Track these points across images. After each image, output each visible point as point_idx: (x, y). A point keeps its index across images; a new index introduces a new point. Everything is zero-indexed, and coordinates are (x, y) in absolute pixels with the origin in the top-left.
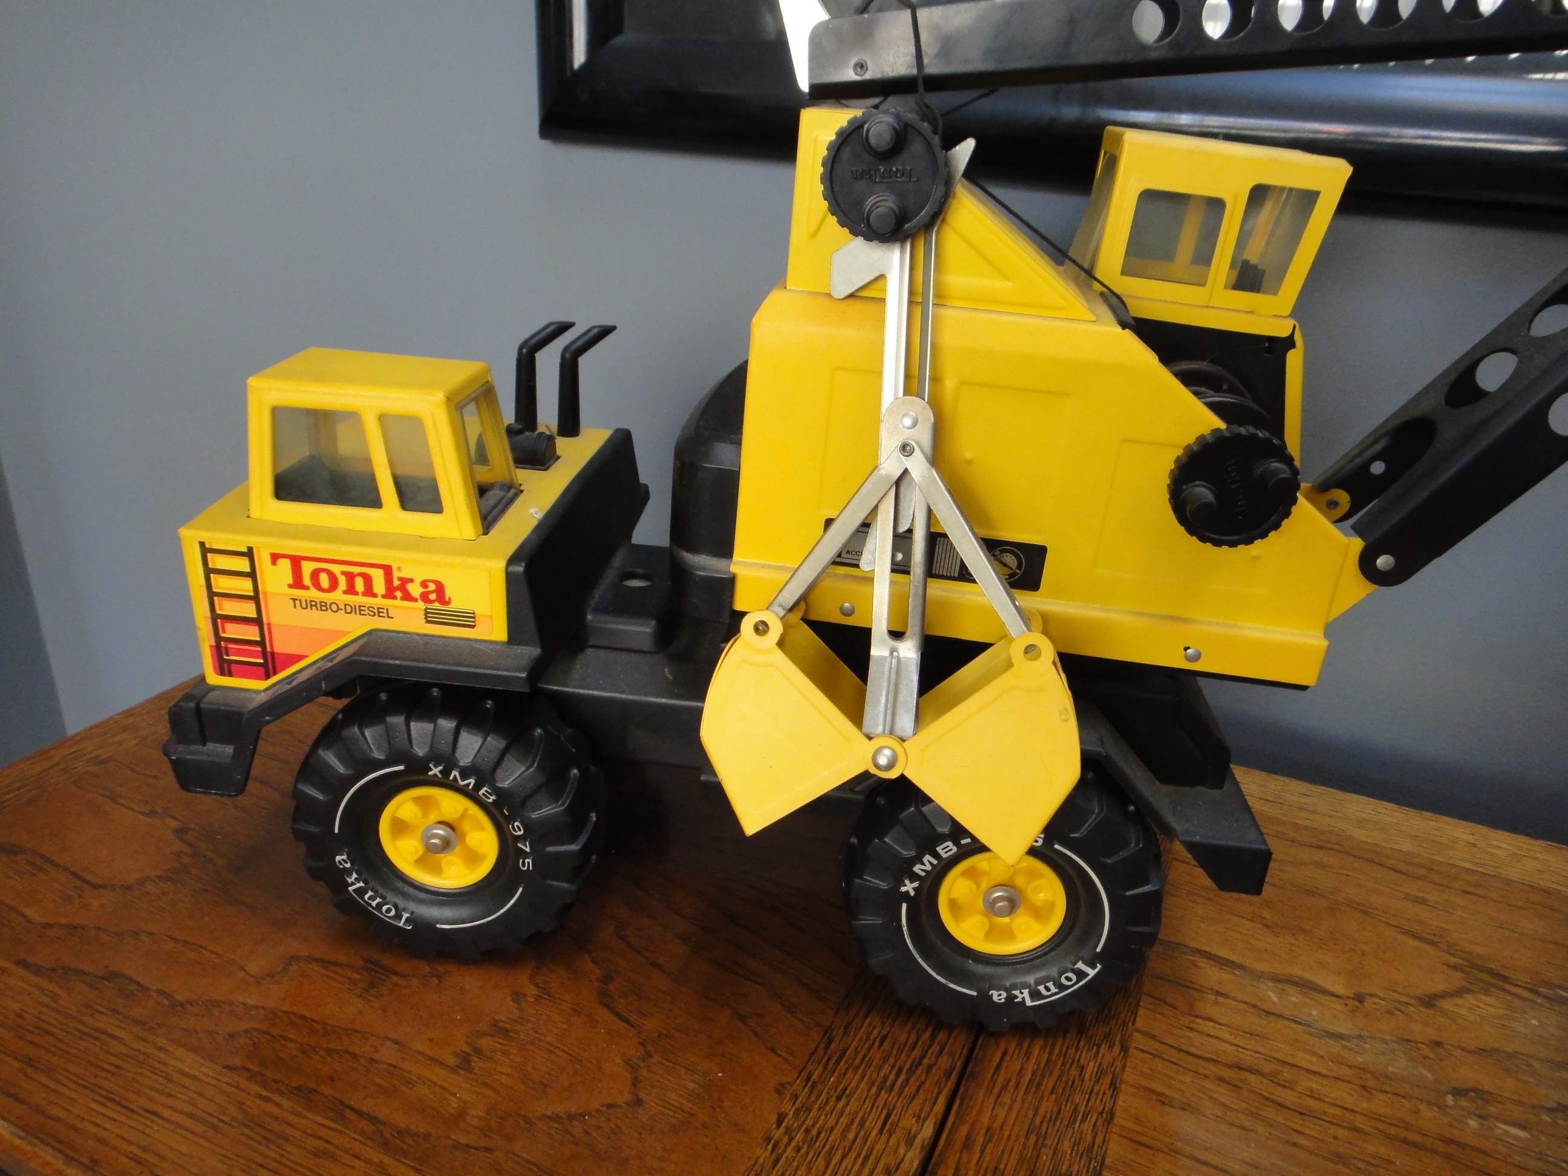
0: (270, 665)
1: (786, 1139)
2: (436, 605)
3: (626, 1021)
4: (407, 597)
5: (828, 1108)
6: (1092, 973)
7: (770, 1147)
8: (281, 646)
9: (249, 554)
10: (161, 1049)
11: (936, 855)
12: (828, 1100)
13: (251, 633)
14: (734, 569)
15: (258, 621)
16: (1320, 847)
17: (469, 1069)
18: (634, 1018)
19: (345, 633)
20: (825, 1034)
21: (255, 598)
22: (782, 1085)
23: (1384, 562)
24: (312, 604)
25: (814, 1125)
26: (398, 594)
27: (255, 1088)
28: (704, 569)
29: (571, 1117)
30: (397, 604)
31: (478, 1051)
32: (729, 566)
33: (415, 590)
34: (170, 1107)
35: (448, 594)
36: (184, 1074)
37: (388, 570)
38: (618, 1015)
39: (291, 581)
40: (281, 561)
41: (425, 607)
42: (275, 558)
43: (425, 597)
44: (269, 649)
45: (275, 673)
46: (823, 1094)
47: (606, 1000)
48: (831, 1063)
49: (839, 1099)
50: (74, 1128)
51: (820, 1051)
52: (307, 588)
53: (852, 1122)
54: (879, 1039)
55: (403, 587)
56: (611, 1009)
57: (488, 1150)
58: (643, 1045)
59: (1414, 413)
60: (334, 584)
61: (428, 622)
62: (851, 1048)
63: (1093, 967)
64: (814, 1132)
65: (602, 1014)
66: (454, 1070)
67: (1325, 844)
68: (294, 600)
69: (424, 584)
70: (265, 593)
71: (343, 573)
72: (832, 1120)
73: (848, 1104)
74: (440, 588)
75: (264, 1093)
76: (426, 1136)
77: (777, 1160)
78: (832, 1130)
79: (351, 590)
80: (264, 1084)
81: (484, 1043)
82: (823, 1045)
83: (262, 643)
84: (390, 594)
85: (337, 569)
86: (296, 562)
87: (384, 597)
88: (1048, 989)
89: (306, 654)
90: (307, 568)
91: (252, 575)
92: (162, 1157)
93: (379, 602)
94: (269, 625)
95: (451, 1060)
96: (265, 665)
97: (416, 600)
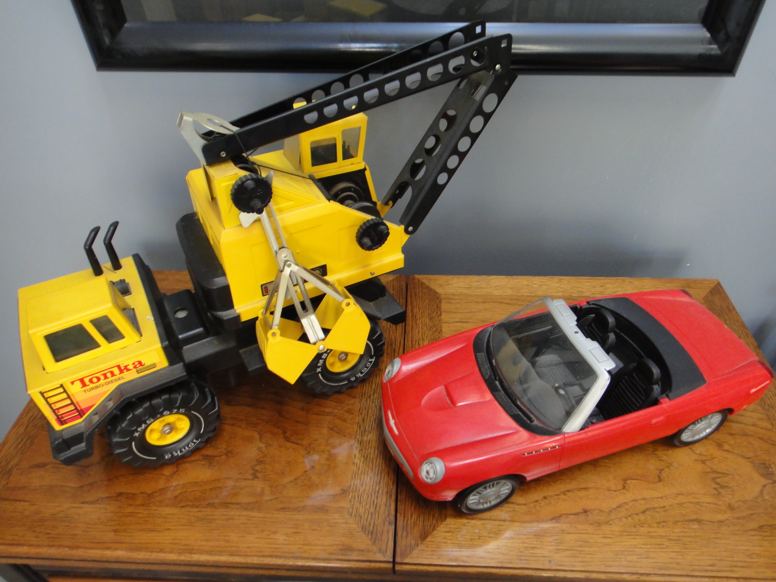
0: (81, 413)
1: (359, 461)
2: (140, 367)
3: (297, 444)
4: (128, 370)
5: (367, 448)
6: (373, 360)
7: (355, 465)
8: (83, 406)
9: (62, 386)
10: (155, 510)
11: (322, 359)
12: (366, 445)
13: (72, 408)
14: (238, 311)
15: (72, 403)
16: (485, 302)
17: (257, 478)
18: (299, 442)
19: (109, 390)
20: (358, 425)
21: (69, 397)
22: (352, 446)
23: (410, 229)
24: (92, 389)
25: (365, 454)
26: (125, 371)
27: (196, 510)
28: (228, 316)
29: (296, 479)
30: (126, 373)
31: (257, 471)
32: (235, 311)
33: (131, 367)
34: (173, 525)
35: (143, 363)
36: (169, 514)
37: (119, 367)
38: (294, 443)
39: (81, 386)
40: (75, 383)
41: (136, 370)
42: (72, 383)
43: (135, 367)
44: (79, 409)
45: (84, 414)
46: (364, 444)
47: (287, 439)
48: (363, 433)
49: (369, 444)
50: (147, 543)
51: (358, 431)
52: (88, 385)
53: (375, 449)
54: (374, 420)
55: (126, 367)
56: (291, 442)
57: (276, 498)
58: (306, 449)
59: (399, 182)
60: (99, 379)
61: (139, 373)
62: (367, 426)
63: (373, 358)
64: (366, 456)
65: (289, 444)
66: (253, 479)
67: (486, 300)
68: (85, 391)
69: (133, 364)
70: (72, 395)
71: (101, 375)
72: (369, 451)
73: (372, 444)
74: (140, 363)
75: (199, 510)
76: (257, 502)
77: (359, 468)
78: (370, 453)
79: (106, 377)
80: (197, 507)
81: (258, 468)
82: (358, 429)
83: (76, 408)
84: (121, 371)
85: (98, 375)
86: (82, 380)
87: (120, 374)
88: (364, 370)
89: (95, 403)
90: (87, 380)
91: (65, 391)
92: (180, 540)
93: (118, 376)
94: (77, 403)
95: (251, 477)
96: (80, 414)
97: (132, 370)
